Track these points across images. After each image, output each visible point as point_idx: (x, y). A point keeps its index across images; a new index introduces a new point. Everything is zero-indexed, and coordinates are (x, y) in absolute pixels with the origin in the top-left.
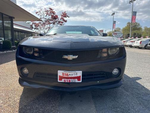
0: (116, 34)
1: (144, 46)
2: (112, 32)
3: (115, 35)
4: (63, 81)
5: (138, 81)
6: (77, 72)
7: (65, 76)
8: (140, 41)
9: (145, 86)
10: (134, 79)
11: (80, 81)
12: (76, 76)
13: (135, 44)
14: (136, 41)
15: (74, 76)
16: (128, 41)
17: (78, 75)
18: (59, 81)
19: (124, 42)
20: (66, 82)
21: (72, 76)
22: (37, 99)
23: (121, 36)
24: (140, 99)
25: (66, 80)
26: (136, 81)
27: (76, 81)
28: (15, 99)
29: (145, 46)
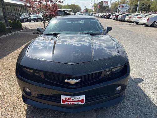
0: (122, 6)
1: (151, 24)
2: (118, 2)
3: (122, 8)
4: (66, 103)
5: (139, 85)
6: (79, 96)
7: (68, 100)
8: (147, 18)
9: (145, 93)
10: (136, 81)
11: (83, 102)
12: (79, 99)
13: (142, 21)
14: (143, 18)
15: (77, 100)
16: (135, 17)
17: (81, 99)
18: (62, 103)
19: (130, 17)
20: (70, 104)
21: (75, 100)
22: (43, 115)
23: (128, 8)
24: (139, 111)
25: (69, 103)
26: (138, 84)
27: (80, 103)
28: (21, 115)
29: (153, 24)
